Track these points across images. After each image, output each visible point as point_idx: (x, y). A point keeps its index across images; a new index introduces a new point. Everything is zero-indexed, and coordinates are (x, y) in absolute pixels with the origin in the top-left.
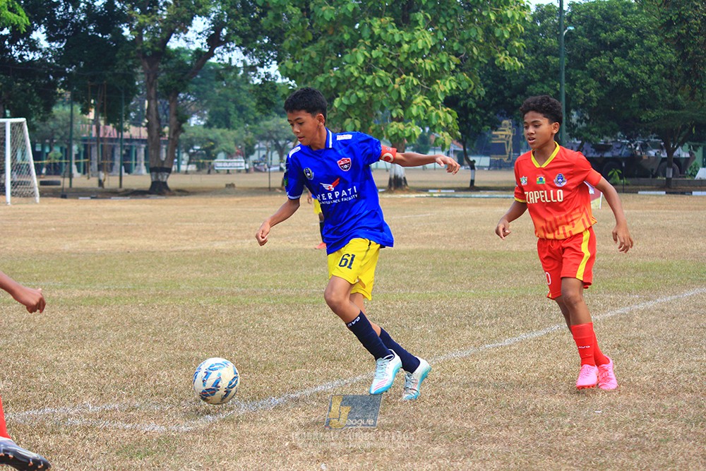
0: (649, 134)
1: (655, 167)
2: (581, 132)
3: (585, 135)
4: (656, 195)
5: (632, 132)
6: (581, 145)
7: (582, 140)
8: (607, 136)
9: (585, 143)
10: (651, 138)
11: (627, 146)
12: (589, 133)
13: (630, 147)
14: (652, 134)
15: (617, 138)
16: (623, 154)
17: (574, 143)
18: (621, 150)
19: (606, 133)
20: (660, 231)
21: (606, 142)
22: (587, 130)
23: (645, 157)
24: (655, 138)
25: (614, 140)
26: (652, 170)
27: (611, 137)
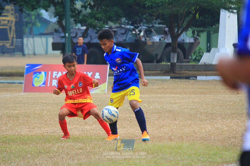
0: (153, 20)
1: (159, 52)
2: (86, 18)
3: (90, 21)
4: (161, 80)
5: (136, 18)
6: (86, 30)
7: (86, 26)
8: (112, 22)
9: (90, 29)
10: (156, 23)
11: (132, 31)
12: (93, 19)
13: (134, 32)
14: (156, 19)
15: (121, 24)
16: (127, 39)
17: (79, 29)
18: (125, 36)
19: (110, 19)
20: (167, 115)
21: (111, 28)
22: (92, 15)
23: (149, 42)
24: (159, 24)
25: (117, 25)
26: (157, 55)
27: (115, 23)
